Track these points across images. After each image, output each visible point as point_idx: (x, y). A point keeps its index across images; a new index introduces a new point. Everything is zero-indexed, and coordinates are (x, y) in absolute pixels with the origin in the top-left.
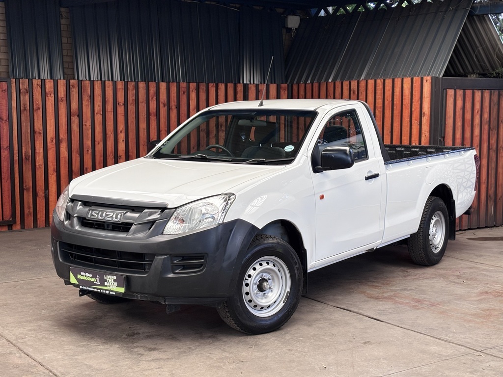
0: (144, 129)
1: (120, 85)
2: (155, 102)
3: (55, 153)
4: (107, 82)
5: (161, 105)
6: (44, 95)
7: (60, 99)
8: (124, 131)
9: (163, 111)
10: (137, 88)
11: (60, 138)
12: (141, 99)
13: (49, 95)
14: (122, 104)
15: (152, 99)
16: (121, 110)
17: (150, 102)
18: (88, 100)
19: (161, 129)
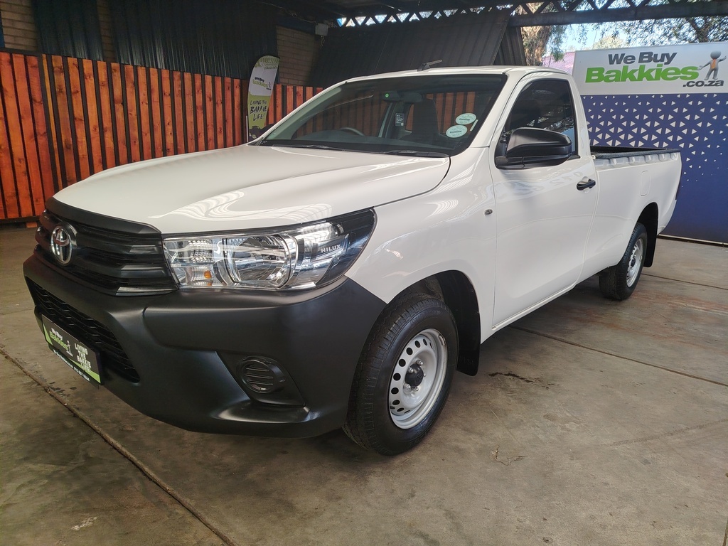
1: (165, 74)
3: (99, 142)
4: (151, 69)
6: (82, 77)
7: (100, 83)
8: (171, 123)
11: (105, 127)
13: (88, 78)
16: (167, 101)
18: (132, 87)
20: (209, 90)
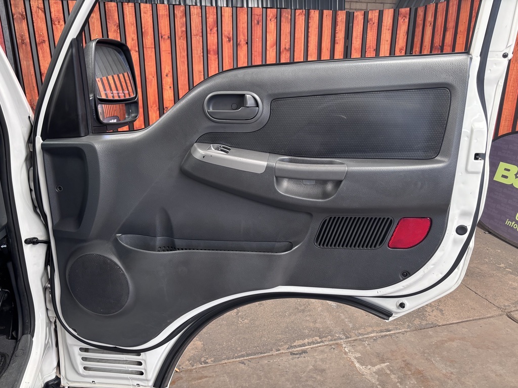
1: (163, 10)
6: (50, 22)
8: (171, 74)
13: (57, 23)
14: (166, 37)
16: (165, 46)
18: (115, 31)
20: (227, 28)
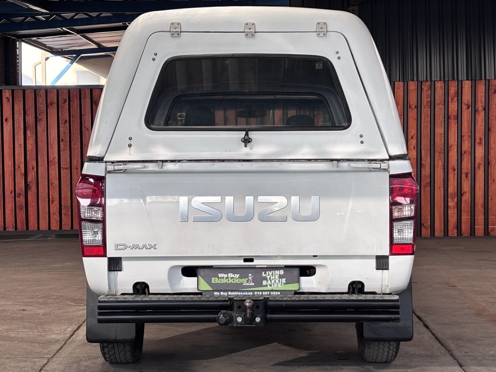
0: (441, 134)
2: (456, 103)
5: (464, 107)
9: (466, 114)
10: (433, 88)
12: (437, 101)
15: (452, 100)
17: (450, 103)
19: (463, 134)
